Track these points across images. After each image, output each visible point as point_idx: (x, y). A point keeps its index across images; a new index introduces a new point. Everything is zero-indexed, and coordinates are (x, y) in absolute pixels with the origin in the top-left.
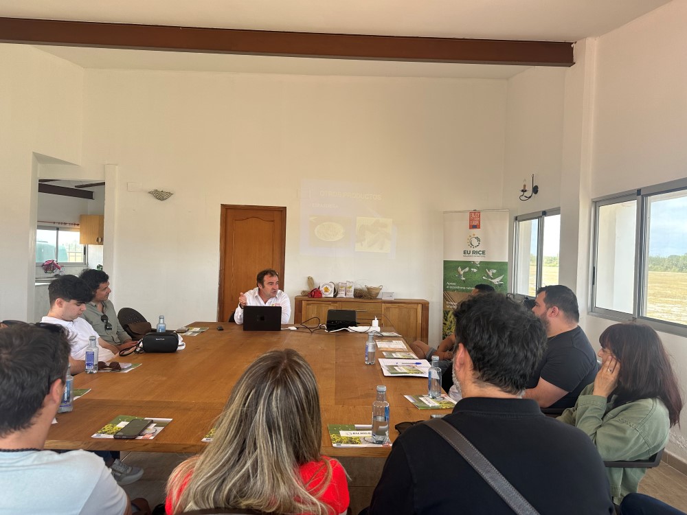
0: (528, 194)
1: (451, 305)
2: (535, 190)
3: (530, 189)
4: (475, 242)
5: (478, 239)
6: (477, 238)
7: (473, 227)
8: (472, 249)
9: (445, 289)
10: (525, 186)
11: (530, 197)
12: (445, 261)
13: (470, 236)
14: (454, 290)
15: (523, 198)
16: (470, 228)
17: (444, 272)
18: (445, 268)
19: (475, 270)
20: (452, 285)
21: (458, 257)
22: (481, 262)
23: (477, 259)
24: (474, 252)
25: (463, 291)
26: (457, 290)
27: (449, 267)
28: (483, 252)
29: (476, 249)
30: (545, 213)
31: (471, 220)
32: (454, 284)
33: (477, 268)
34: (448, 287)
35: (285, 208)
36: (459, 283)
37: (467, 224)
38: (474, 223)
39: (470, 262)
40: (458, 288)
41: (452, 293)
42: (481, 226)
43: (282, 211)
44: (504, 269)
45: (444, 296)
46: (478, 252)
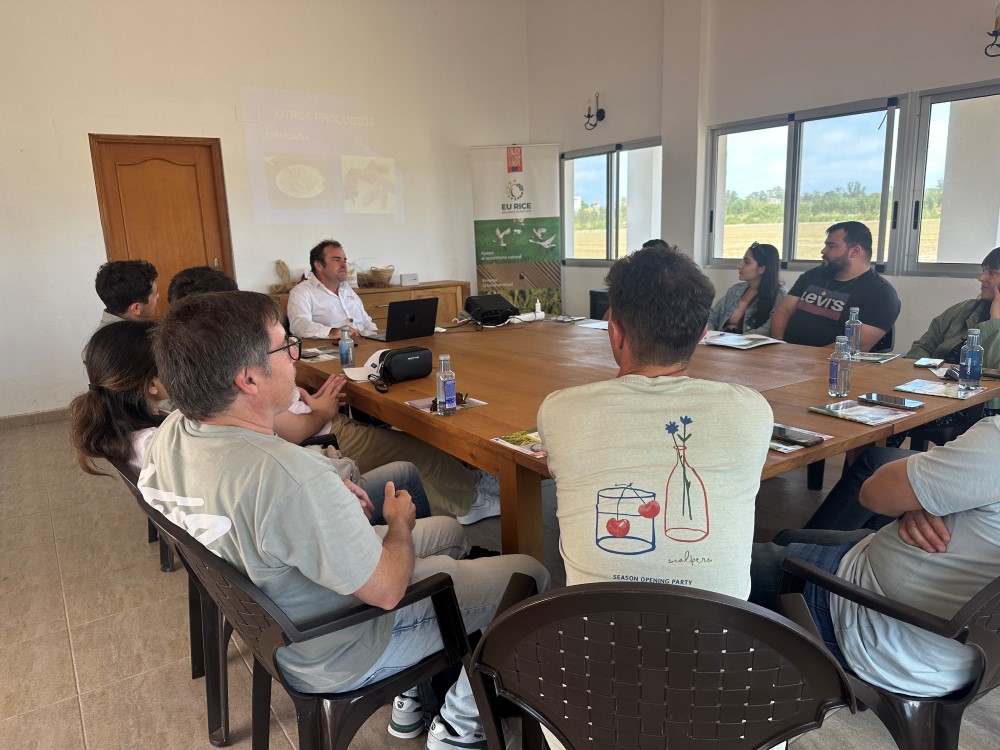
0: (593, 120)
1: (489, 283)
2: (601, 115)
3: (594, 112)
4: (517, 192)
5: (521, 188)
6: (519, 185)
7: (513, 169)
8: (513, 202)
9: (479, 262)
10: (590, 109)
11: (595, 125)
12: (476, 222)
13: (510, 183)
14: (491, 262)
15: (589, 127)
16: (509, 171)
17: (476, 237)
18: (477, 232)
19: (519, 231)
20: (488, 255)
21: (494, 214)
22: (526, 220)
23: (521, 216)
24: (516, 206)
25: (504, 261)
26: (496, 261)
27: (482, 229)
28: (528, 205)
29: (518, 202)
30: (619, 147)
31: (510, 159)
32: (492, 253)
33: (522, 228)
34: (483, 259)
35: (217, 141)
36: (499, 250)
37: (504, 166)
38: (514, 164)
39: (512, 220)
40: (497, 258)
41: (487, 266)
42: (523, 168)
43: (210, 147)
44: (556, 226)
45: (478, 272)
46: (521, 206)
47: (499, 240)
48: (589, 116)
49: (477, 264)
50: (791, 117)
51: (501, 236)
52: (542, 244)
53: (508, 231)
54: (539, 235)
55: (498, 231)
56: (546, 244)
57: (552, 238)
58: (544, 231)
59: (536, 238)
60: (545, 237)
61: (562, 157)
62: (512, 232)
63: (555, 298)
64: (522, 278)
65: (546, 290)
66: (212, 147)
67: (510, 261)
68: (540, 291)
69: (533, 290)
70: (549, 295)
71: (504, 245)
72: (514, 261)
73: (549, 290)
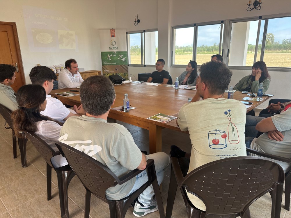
0: (137, 23)
1: (106, 71)
2: (139, 21)
3: (137, 20)
4: (114, 43)
5: (115, 42)
6: (114, 41)
7: (113, 36)
8: (113, 46)
9: (103, 65)
10: (135, 19)
11: (137, 24)
12: (101, 52)
13: (112, 40)
14: (107, 65)
15: (135, 24)
16: (111, 37)
17: (102, 57)
18: (102, 55)
19: (115, 55)
21: (107, 50)
22: (117, 52)
23: (115, 51)
24: (114, 48)
25: (111, 65)
26: (108, 64)
27: (103, 54)
28: (117, 47)
30: (144, 31)
31: (111, 33)
32: (107, 62)
33: (116, 54)
34: (104, 64)
35: (15, 23)
36: (109, 61)
37: (109, 35)
38: (113, 35)
39: (112, 52)
40: (109, 63)
41: (106, 66)
42: (116, 36)
43: (12, 25)
44: (126, 54)
45: (103, 68)
46: (115, 48)
47: (109, 58)
48: (135, 21)
49: (102, 65)
50: (195, 25)
51: (109, 57)
52: (122, 59)
53: (112, 55)
54: (121, 57)
55: (108, 55)
56: (123, 59)
57: (125, 58)
58: (123, 55)
59: (120, 58)
60: (123, 57)
61: (127, 33)
62: (113, 56)
63: (126, 76)
64: (116, 70)
65: (124, 73)
66: (13, 26)
67: (112, 65)
68: (122, 74)
69: (120, 73)
70: (124, 75)
71: (110, 59)
72: (114, 64)
73: (125, 73)
